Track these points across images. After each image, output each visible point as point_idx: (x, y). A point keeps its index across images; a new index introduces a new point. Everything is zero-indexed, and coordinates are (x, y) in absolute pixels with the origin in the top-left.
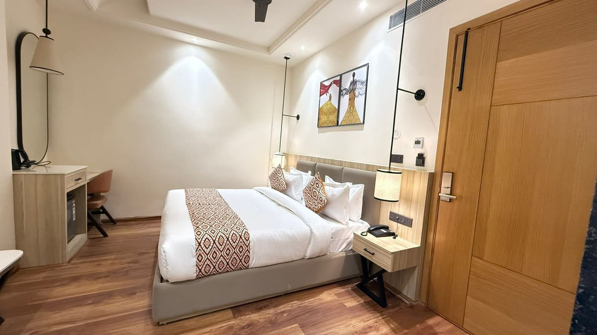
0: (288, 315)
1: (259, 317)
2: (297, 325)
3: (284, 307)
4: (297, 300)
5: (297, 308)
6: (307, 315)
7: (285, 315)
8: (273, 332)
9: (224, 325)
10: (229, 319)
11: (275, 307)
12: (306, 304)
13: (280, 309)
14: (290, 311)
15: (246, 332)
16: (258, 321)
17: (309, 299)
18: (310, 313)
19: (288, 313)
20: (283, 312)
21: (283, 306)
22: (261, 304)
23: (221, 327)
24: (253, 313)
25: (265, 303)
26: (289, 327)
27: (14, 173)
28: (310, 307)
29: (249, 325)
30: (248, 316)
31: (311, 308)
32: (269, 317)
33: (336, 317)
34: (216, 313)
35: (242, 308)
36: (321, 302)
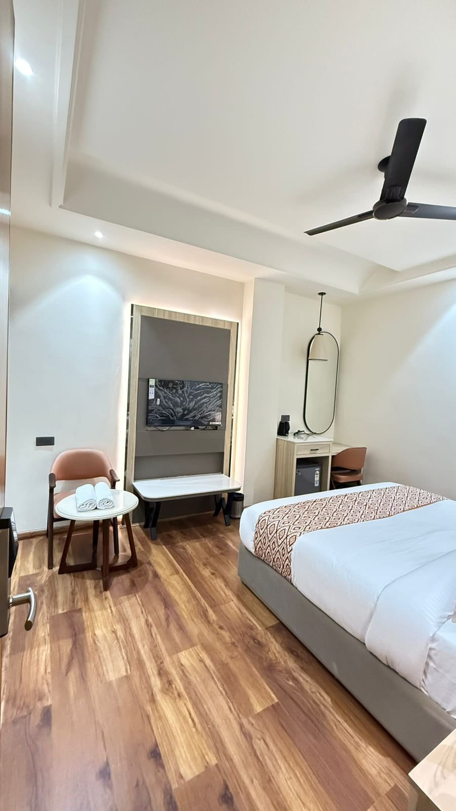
0: (294, 689)
1: (275, 651)
2: (276, 700)
3: (307, 681)
4: (332, 699)
5: (314, 701)
6: (303, 715)
7: (291, 683)
8: (254, 669)
9: (254, 622)
10: (262, 624)
11: (302, 668)
12: (329, 717)
13: (300, 675)
14: (302, 689)
15: (249, 643)
16: (269, 651)
17: (346, 721)
18: (310, 722)
19: (296, 687)
20: (295, 679)
21: (308, 679)
22: (300, 651)
23: (250, 620)
24: (281, 644)
25: (304, 655)
26: (269, 690)
27: (278, 438)
28: (325, 723)
29: (259, 644)
30: (273, 640)
31: (323, 725)
32: (280, 662)
33: (318, 777)
34: (267, 611)
35: (284, 632)
36: (352, 748)
